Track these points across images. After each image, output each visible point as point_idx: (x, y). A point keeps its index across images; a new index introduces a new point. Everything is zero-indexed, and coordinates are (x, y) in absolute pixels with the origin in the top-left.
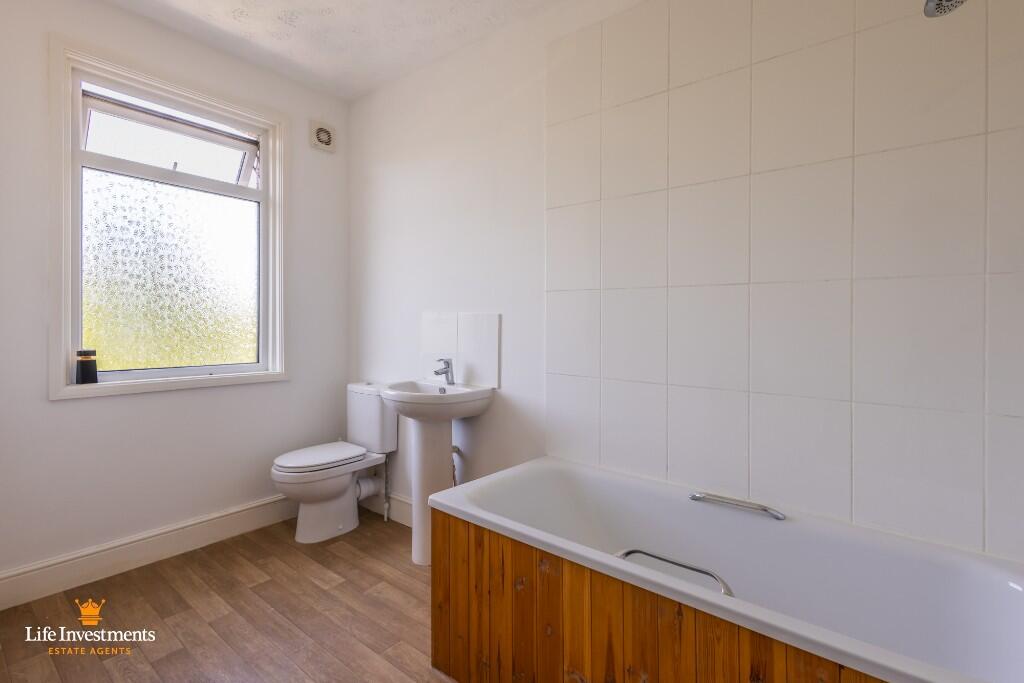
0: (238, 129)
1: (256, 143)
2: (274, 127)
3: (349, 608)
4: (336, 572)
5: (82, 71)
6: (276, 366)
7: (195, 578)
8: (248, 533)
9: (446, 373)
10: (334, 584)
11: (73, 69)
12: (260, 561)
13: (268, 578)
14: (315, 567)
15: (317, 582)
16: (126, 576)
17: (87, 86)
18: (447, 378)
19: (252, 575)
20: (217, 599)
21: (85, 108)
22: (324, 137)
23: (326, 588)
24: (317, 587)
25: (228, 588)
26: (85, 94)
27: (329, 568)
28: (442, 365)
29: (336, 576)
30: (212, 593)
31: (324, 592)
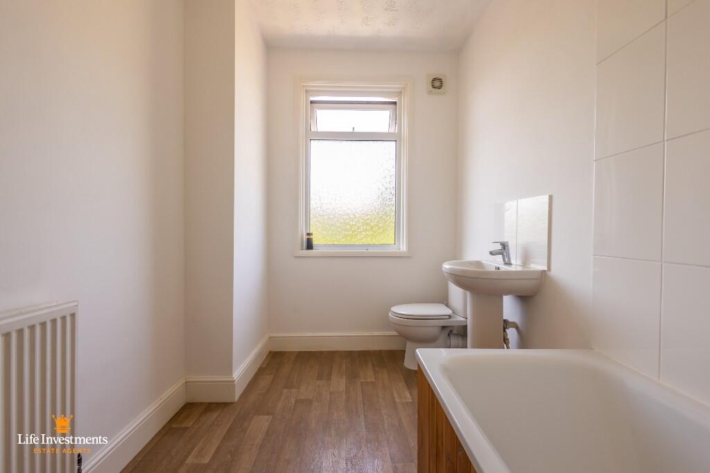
0: (386, 97)
1: (395, 103)
2: (404, 88)
3: (400, 420)
4: (410, 393)
5: (310, 91)
6: (403, 248)
7: (344, 366)
8: (384, 351)
9: (502, 254)
10: (404, 400)
11: (306, 91)
12: (377, 369)
13: (373, 380)
14: (402, 384)
15: (396, 396)
16: (321, 353)
17: (312, 99)
18: (504, 260)
19: (368, 375)
20: (344, 381)
21: (312, 109)
22: (437, 84)
23: (397, 400)
24: (394, 398)
25: (352, 376)
26: (312, 102)
27: (408, 389)
28: (499, 247)
29: (408, 395)
30: (344, 376)
31: (394, 402)
